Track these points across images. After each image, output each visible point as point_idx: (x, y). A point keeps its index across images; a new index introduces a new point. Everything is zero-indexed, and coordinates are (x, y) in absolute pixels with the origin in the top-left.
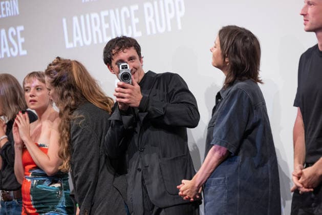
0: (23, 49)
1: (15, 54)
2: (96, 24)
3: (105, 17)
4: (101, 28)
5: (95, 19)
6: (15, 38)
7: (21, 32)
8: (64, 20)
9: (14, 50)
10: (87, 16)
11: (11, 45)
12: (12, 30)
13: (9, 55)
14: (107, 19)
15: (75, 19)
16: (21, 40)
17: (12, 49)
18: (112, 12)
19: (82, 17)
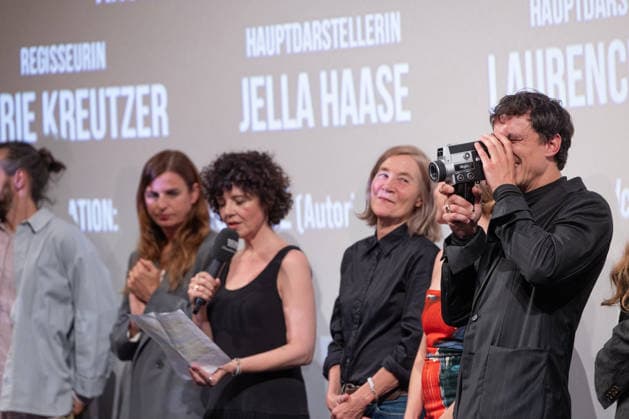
0: (404, 108)
1: (386, 118)
2: (555, 70)
3: (576, 58)
4: (565, 78)
5: (555, 61)
6: (390, 87)
7: (404, 76)
8: (492, 59)
9: (385, 110)
10: (539, 53)
11: (379, 100)
12: (383, 70)
13: (374, 120)
14: (580, 62)
15: (514, 57)
16: (401, 91)
17: (381, 108)
18: (589, 48)
19: (528, 55)
